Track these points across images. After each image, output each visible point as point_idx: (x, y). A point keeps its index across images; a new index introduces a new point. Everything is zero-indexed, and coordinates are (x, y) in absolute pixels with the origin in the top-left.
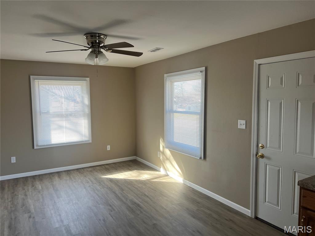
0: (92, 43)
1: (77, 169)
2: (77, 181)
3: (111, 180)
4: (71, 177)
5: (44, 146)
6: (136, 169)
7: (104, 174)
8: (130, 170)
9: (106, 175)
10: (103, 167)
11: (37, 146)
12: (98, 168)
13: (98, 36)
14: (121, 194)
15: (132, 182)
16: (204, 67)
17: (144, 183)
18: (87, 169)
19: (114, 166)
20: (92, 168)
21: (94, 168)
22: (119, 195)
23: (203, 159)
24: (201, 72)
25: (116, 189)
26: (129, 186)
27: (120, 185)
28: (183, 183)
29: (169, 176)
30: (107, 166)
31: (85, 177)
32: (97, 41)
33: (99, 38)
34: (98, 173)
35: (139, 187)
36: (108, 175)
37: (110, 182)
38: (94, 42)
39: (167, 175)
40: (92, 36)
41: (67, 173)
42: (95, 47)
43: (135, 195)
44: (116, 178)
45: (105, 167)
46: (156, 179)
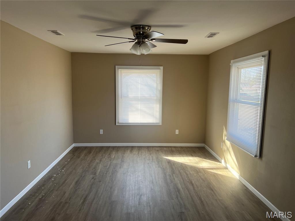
0: (137, 34)
1: (148, 147)
2: (142, 157)
3: (169, 162)
4: (140, 152)
5: (123, 123)
6: (199, 156)
7: (167, 155)
8: (192, 156)
9: (167, 157)
10: (170, 148)
11: (118, 123)
12: (165, 149)
13: (142, 28)
14: (170, 176)
15: (186, 167)
16: (268, 51)
17: (197, 170)
18: (156, 148)
19: (180, 149)
20: (160, 148)
21: (162, 148)
22: (168, 177)
23: (258, 158)
24: (263, 56)
25: (169, 171)
26: (182, 170)
27: (174, 168)
28: (239, 179)
29: (228, 169)
30: (173, 149)
31: (149, 155)
32: (141, 33)
33: (143, 29)
34: (162, 153)
35: (190, 174)
36: (169, 157)
37: (167, 163)
38: (138, 34)
39: (226, 168)
40: (136, 28)
41: (139, 149)
42: (139, 38)
43: (182, 180)
44: (174, 161)
45: (172, 149)
46: (212, 169)
